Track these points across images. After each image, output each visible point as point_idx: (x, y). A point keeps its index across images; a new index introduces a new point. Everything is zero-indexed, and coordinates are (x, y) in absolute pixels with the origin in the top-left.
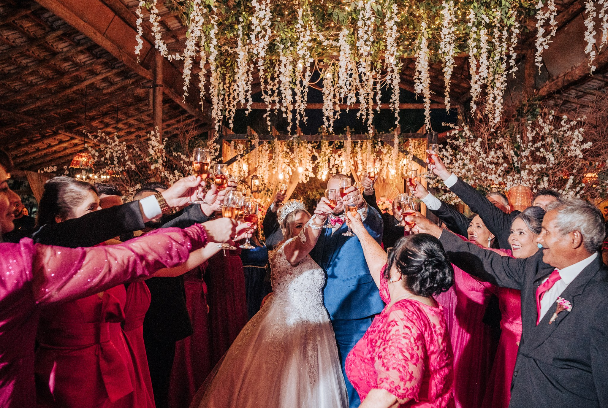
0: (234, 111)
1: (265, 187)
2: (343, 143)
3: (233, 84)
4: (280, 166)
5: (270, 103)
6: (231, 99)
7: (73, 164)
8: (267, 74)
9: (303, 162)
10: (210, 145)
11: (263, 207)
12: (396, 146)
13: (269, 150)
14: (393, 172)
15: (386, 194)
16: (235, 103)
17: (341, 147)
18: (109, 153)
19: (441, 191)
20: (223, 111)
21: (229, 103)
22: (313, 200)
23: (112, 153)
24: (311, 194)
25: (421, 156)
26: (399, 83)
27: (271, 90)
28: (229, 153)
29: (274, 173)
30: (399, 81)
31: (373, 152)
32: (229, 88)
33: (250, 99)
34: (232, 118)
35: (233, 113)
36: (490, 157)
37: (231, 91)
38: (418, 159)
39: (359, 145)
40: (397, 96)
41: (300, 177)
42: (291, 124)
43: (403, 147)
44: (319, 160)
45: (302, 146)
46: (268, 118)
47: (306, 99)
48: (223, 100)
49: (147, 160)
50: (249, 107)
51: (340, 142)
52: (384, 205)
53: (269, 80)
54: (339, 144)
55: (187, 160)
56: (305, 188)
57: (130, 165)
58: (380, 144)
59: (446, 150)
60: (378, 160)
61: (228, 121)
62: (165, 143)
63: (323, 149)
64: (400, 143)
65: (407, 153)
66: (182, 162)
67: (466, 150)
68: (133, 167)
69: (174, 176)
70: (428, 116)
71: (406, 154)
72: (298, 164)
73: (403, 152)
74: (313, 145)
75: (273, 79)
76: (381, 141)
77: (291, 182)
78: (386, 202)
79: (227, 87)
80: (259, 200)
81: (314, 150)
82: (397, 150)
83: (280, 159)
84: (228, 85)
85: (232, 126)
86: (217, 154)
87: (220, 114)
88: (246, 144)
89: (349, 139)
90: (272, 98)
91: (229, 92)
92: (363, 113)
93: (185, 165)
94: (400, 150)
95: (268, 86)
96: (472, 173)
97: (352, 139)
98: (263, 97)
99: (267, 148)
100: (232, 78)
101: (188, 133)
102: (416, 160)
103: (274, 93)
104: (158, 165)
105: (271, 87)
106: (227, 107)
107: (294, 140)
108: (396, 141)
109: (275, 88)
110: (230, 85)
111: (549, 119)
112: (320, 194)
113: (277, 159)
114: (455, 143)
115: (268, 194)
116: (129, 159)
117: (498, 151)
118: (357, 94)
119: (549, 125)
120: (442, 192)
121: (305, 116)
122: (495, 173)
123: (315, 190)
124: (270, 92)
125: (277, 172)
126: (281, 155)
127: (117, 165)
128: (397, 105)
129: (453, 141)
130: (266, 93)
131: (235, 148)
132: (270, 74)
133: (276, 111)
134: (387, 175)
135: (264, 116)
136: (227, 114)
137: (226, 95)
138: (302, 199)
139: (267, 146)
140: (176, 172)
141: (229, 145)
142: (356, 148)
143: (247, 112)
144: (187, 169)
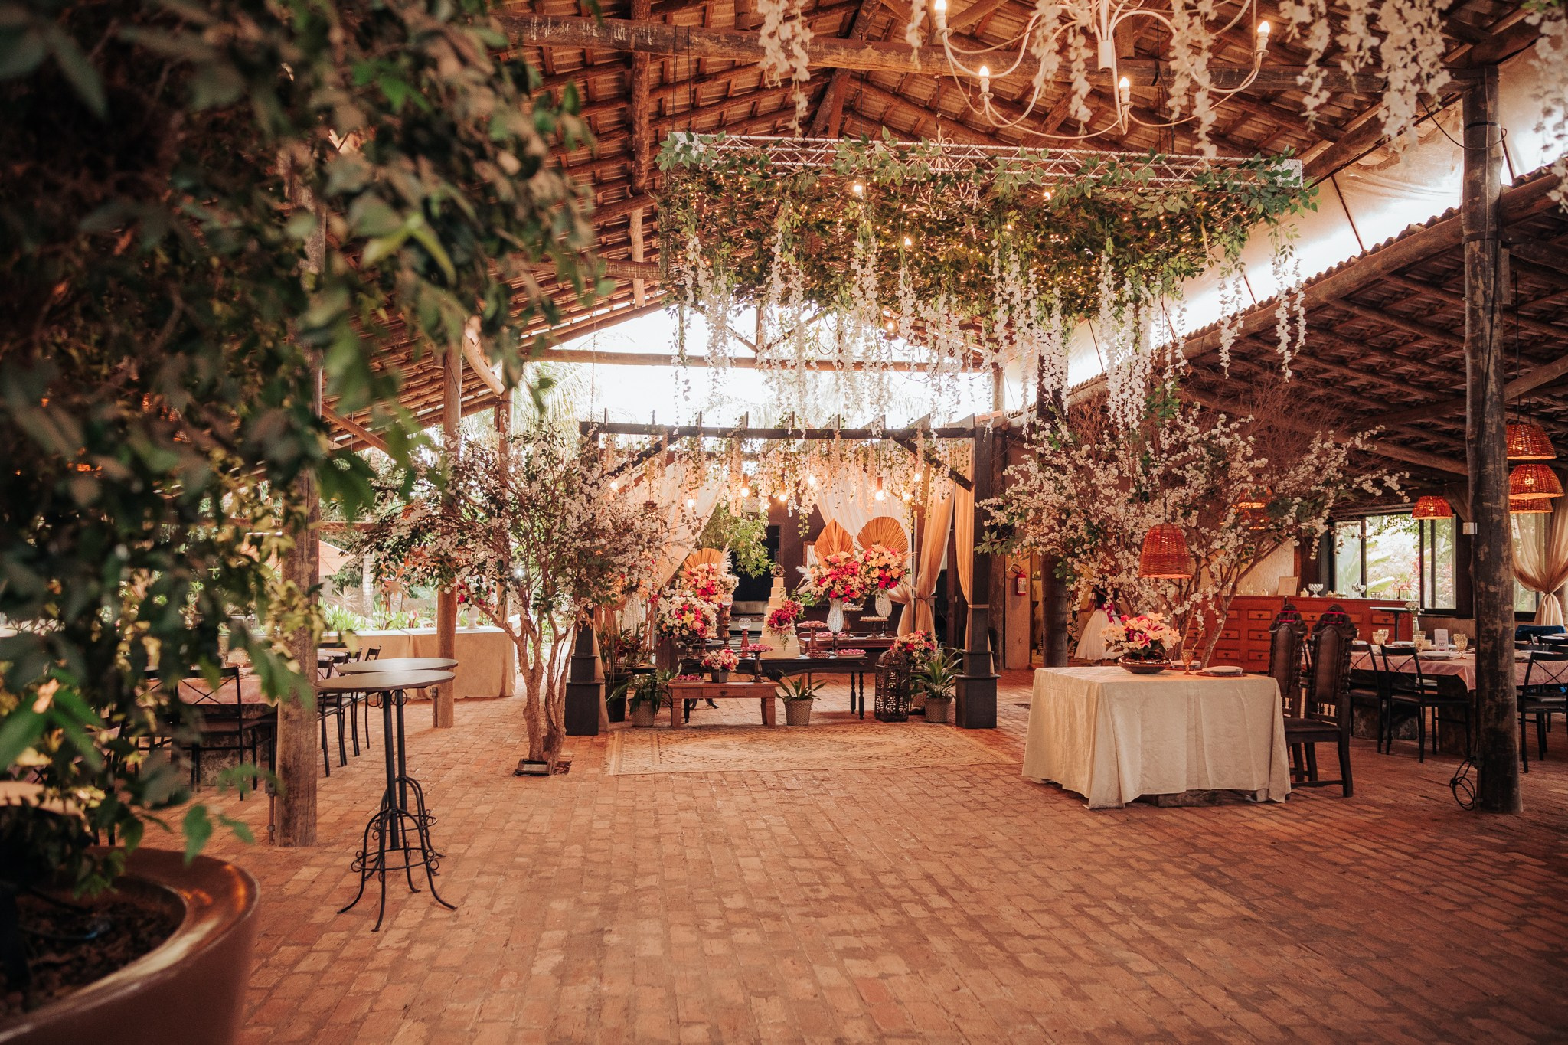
12: (920, 452)
15: (882, 538)
25: (962, 469)
38: (957, 474)
52: (882, 557)
65: (939, 464)
73: (931, 462)
78: (885, 552)
102: (955, 477)
108: (921, 443)
142: (849, 455)
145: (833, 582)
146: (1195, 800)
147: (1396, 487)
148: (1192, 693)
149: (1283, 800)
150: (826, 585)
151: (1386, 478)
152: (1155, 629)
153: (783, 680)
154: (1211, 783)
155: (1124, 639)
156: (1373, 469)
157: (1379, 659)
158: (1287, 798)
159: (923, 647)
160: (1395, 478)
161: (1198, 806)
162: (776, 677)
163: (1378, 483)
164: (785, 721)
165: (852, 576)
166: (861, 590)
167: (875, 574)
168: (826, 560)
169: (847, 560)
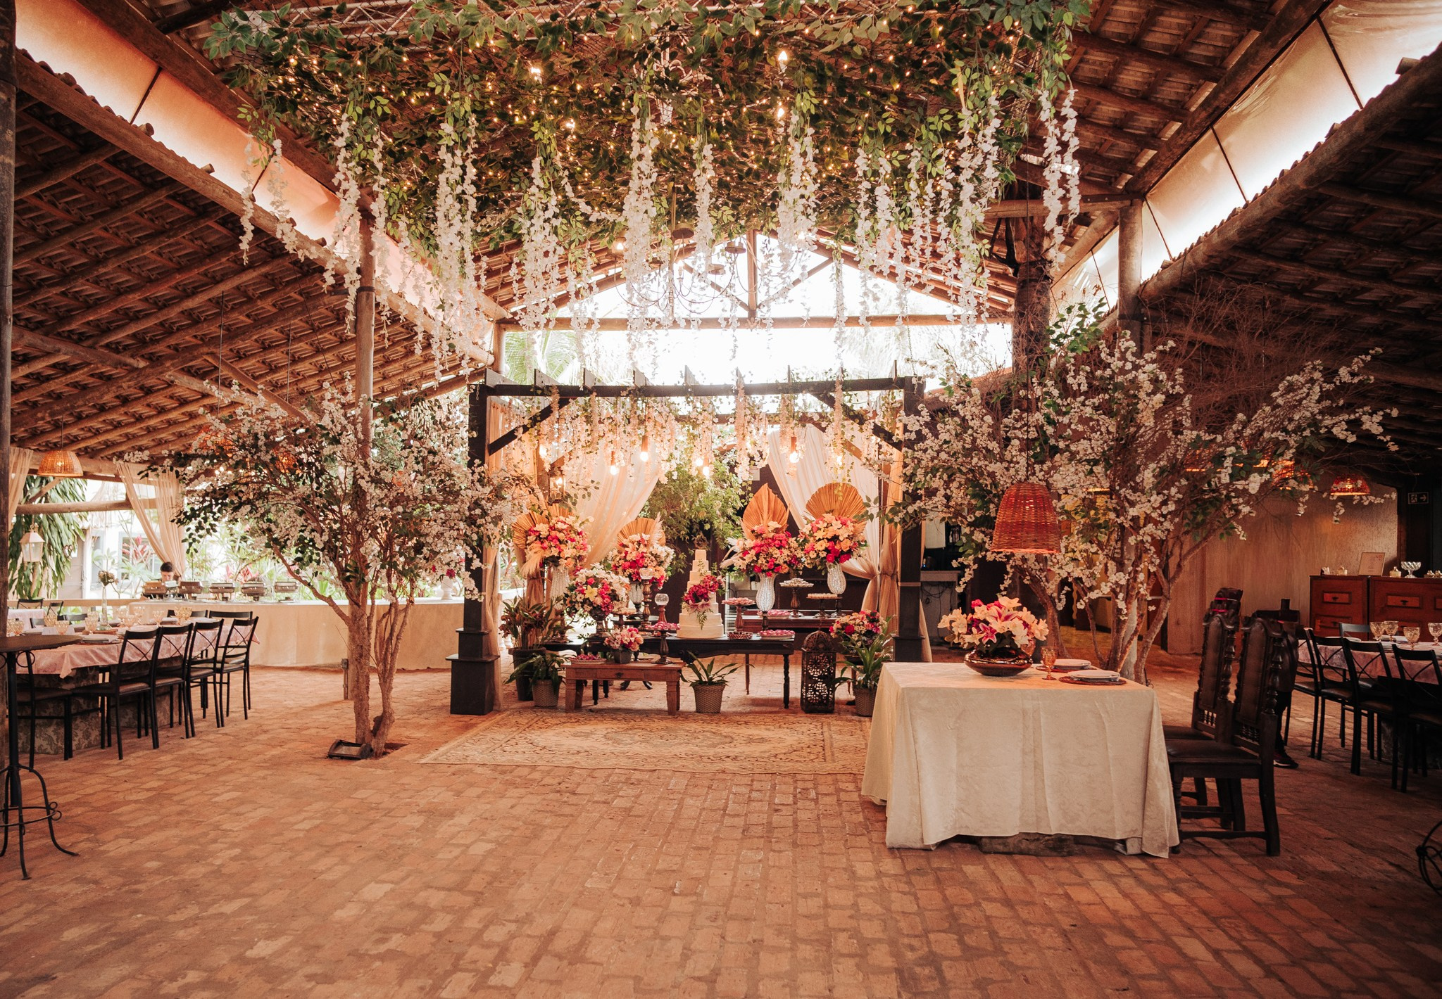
9: (650, 440)
11: (579, 534)
13: (580, 415)
28: (500, 420)
38: (886, 432)
45: (648, 406)
59: (918, 413)
65: (862, 420)
71: (861, 423)
72: (637, 445)
73: (853, 418)
78: (834, 522)
80: (570, 520)
81: (672, 417)
82: (841, 414)
89: (742, 393)
94: (847, 412)
99: (575, 412)
102: (883, 435)
107: (631, 396)
108: (839, 396)
120: (910, 500)
122: (1002, 460)
138: (658, 518)
139: (576, 408)
142: (757, 412)
145: (757, 555)
146: (1032, 846)
147: (1377, 430)
148: (1029, 705)
149: (1165, 855)
150: (748, 558)
151: (1365, 418)
152: (1007, 618)
153: (696, 663)
154: (1053, 827)
155: (965, 630)
156: (1349, 408)
157: (1393, 663)
158: (1174, 850)
159: (864, 630)
160: (1378, 418)
161: (1036, 855)
162: (688, 660)
163: (1354, 425)
164: (693, 708)
165: (780, 548)
166: (789, 564)
167: (821, 546)
168: (753, 531)
169: (777, 530)
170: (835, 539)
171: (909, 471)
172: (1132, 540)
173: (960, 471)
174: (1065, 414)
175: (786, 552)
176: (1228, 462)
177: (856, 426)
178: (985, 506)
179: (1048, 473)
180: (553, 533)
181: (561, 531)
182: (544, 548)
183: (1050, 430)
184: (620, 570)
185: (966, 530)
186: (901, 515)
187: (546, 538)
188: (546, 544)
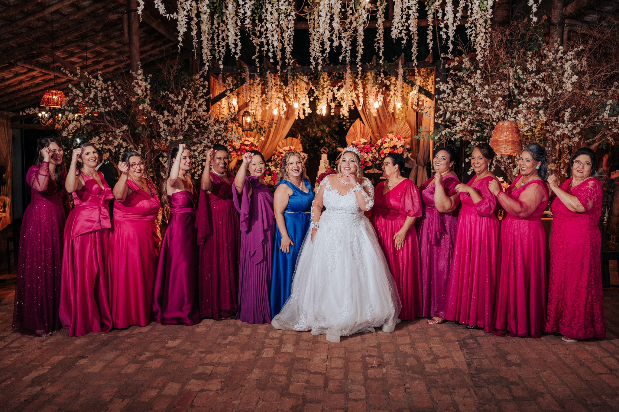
0: (224, 52)
1: (257, 125)
2: (343, 73)
3: (221, 24)
4: (273, 101)
5: (258, 45)
6: (220, 40)
7: (43, 102)
8: (254, 15)
9: (299, 96)
10: (197, 80)
11: (256, 147)
12: (400, 77)
13: (261, 83)
14: (399, 105)
15: (395, 129)
16: (224, 44)
17: (341, 78)
18: (93, 93)
19: (441, 126)
20: (213, 50)
21: (218, 44)
22: (314, 138)
23: (96, 93)
24: (311, 131)
25: (429, 87)
26: (383, 22)
27: (259, 31)
28: (217, 86)
29: (267, 108)
30: (384, 20)
31: (375, 83)
32: (217, 28)
33: (239, 44)
34: (222, 59)
35: (223, 54)
36: (485, 91)
37: (220, 32)
38: (425, 90)
39: (359, 76)
40: (382, 36)
41: (296, 113)
42: (280, 63)
43: (408, 77)
44: (317, 93)
45: (298, 78)
46: (257, 60)
47: (292, 42)
48: (212, 39)
49: (133, 100)
50: (238, 52)
51: (339, 74)
52: (392, 141)
53: (257, 21)
54: (337, 76)
55: (176, 99)
56: (304, 124)
57: (116, 105)
58: (382, 75)
59: (447, 83)
60: (381, 92)
61: (218, 62)
62: (149, 80)
63: (322, 81)
64: (404, 73)
65: (412, 84)
66: (170, 101)
67: (469, 81)
68: (120, 107)
69: (164, 117)
70: (415, 53)
71: (412, 86)
72: (292, 99)
73: (408, 83)
74: (309, 77)
75: (261, 20)
76: (384, 72)
77: (287, 118)
78: (394, 138)
79: (216, 28)
80: (251, 139)
81: (311, 84)
82: (402, 81)
83: (273, 93)
84: (217, 26)
85: (222, 67)
86: (205, 91)
87: (210, 54)
88: (235, 78)
89: (349, 71)
90: (260, 40)
91: (218, 32)
92: (347, 54)
93: (173, 104)
94: (405, 80)
95: (256, 28)
96: (470, 108)
97: (351, 70)
98: (251, 39)
99: (258, 82)
100: (220, 18)
101: (172, 68)
102: (423, 92)
103: (262, 34)
104: (146, 105)
105: (259, 29)
106: (216, 48)
107: (288, 72)
108: (401, 71)
109: (262, 30)
110: (219, 26)
111: (554, 48)
112: (321, 131)
113: (270, 93)
114: (459, 74)
115: (260, 133)
116: (114, 100)
117: (503, 82)
118: (340, 38)
119: (553, 54)
120: (443, 128)
121: (292, 59)
122: (493, 107)
123: (316, 126)
124: (258, 34)
125: (270, 108)
126: (274, 90)
127: (101, 105)
128: (381, 44)
129: (457, 72)
130: (255, 34)
131: (224, 82)
132: (258, 15)
133: (264, 52)
134: (394, 109)
135: (253, 57)
136: (217, 55)
137: (215, 35)
138: (299, 138)
139: (259, 79)
140: (166, 113)
141: (216, 78)
142: (357, 80)
143: (236, 57)
144: (175, 108)
165: (367, 153)
166: (372, 162)
167: (387, 151)
168: (352, 144)
169: (365, 143)
170: (394, 147)
171: (441, 112)
172: (557, 147)
173: (471, 113)
174: (524, 83)
175: (370, 155)
176: (608, 108)
177: (410, 88)
178: (482, 130)
179: (516, 114)
180: (243, 147)
181: (247, 145)
182: (238, 155)
183: (516, 91)
184: (279, 166)
185: (472, 143)
186: (439, 136)
187: (239, 150)
188: (239, 153)
